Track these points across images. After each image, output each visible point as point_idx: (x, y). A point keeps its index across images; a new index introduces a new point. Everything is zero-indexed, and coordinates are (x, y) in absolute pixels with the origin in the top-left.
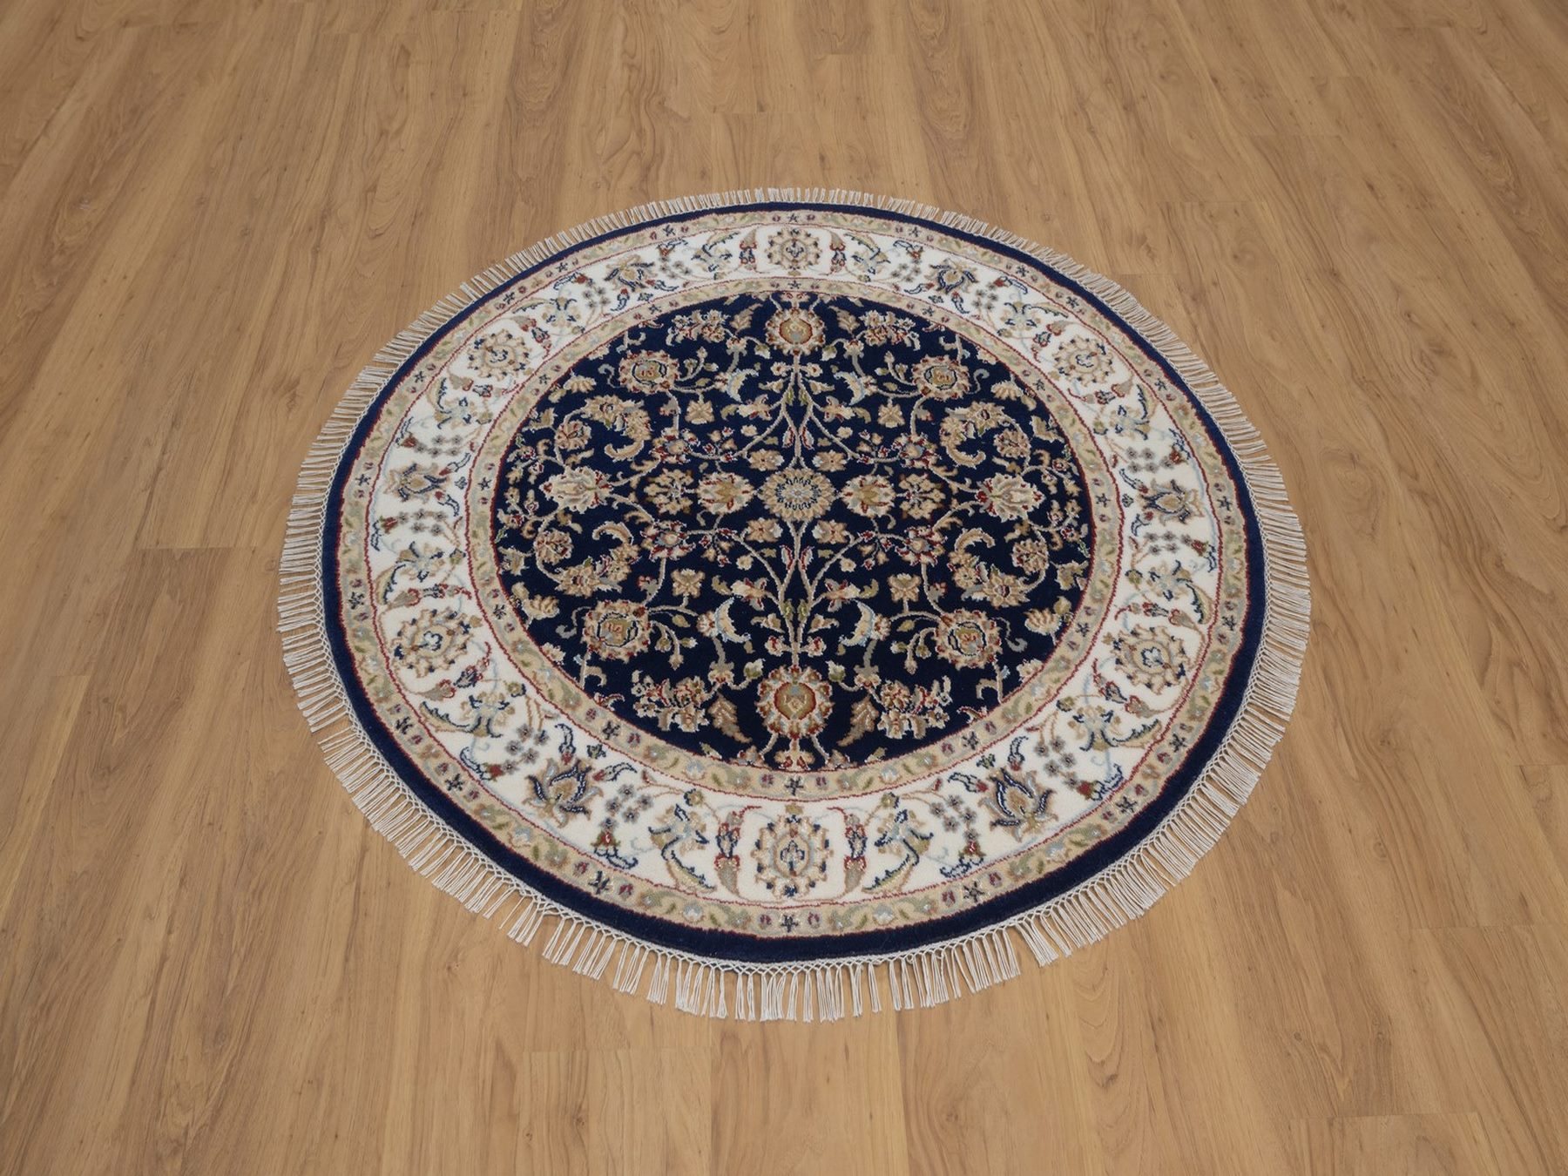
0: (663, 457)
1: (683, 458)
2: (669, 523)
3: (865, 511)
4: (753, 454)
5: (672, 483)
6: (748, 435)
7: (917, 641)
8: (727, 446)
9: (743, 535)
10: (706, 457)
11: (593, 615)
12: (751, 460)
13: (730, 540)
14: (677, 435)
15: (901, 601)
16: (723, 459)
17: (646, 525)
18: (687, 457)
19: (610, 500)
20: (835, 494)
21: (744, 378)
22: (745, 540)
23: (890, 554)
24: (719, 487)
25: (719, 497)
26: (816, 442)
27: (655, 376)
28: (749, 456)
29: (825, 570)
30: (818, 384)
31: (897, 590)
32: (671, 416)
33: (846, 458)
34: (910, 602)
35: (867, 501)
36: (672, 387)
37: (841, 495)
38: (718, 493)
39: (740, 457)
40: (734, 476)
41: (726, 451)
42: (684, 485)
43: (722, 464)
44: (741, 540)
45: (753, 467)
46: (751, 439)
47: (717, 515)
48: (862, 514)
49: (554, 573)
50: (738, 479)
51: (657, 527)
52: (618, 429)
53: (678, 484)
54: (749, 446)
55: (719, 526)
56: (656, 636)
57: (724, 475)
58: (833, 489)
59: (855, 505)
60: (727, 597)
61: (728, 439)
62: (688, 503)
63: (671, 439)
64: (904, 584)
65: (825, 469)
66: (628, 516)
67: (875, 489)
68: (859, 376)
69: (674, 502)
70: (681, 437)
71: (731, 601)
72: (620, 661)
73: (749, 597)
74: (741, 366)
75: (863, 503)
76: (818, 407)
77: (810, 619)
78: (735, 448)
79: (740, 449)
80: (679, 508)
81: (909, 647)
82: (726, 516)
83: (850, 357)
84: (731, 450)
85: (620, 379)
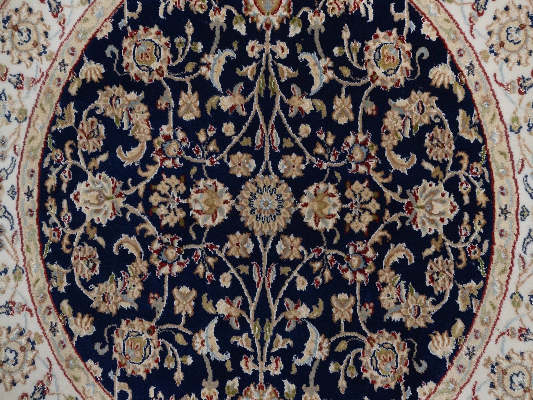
0: (162, 161)
1: (177, 161)
2: (169, 236)
3: (317, 224)
4: (232, 157)
5: (170, 191)
6: (228, 134)
7: (348, 362)
8: (212, 147)
9: (224, 250)
10: (195, 160)
11: (119, 333)
12: (230, 165)
13: (215, 256)
14: (171, 133)
15: (339, 321)
16: (208, 163)
17: (152, 238)
18: (181, 161)
19: (124, 211)
20: (295, 204)
21: (224, 61)
22: (226, 256)
23: (335, 272)
24: (206, 196)
25: (206, 208)
26: (282, 143)
27: (152, 61)
28: (229, 160)
29: (284, 288)
30: (285, 68)
31: (337, 311)
32: (166, 111)
33: (304, 162)
34: (346, 322)
35: (319, 214)
36: (166, 74)
37: (300, 206)
38: (205, 202)
39: (221, 161)
40: (218, 184)
41: (211, 154)
42: (179, 194)
43: (207, 168)
44: (222, 255)
45: (232, 172)
46: (230, 139)
47: (205, 228)
48: (315, 228)
49: (89, 290)
50: (220, 186)
51: (160, 241)
52: (125, 128)
53: (174, 193)
54: (229, 147)
55: (207, 240)
56: (164, 354)
57: (210, 182)
58: (293, 199)
59: (309, 218)
60: (212, 317)
61: (212, 138)
62: (182, 214)
63: (167, 138)
64: (343, 304)
65: (288, 175)
66: (138, 228)
67: (326, 199)
68: (320, 58)
69: (172, 213)
70: (175, 137)
71: (215, 321)
72: (140, 377)
73: (229, 316)
74: (223, 46)
75: (316, 216)
76: (285, 98)
77: (273, 338)
78: (218, 150)
79: (221, 152)
80: (176, 219)
81: (342, 367)
82: (212, 228)
83: (313, 31)
84: (214, 152)
85: (124, 65)
